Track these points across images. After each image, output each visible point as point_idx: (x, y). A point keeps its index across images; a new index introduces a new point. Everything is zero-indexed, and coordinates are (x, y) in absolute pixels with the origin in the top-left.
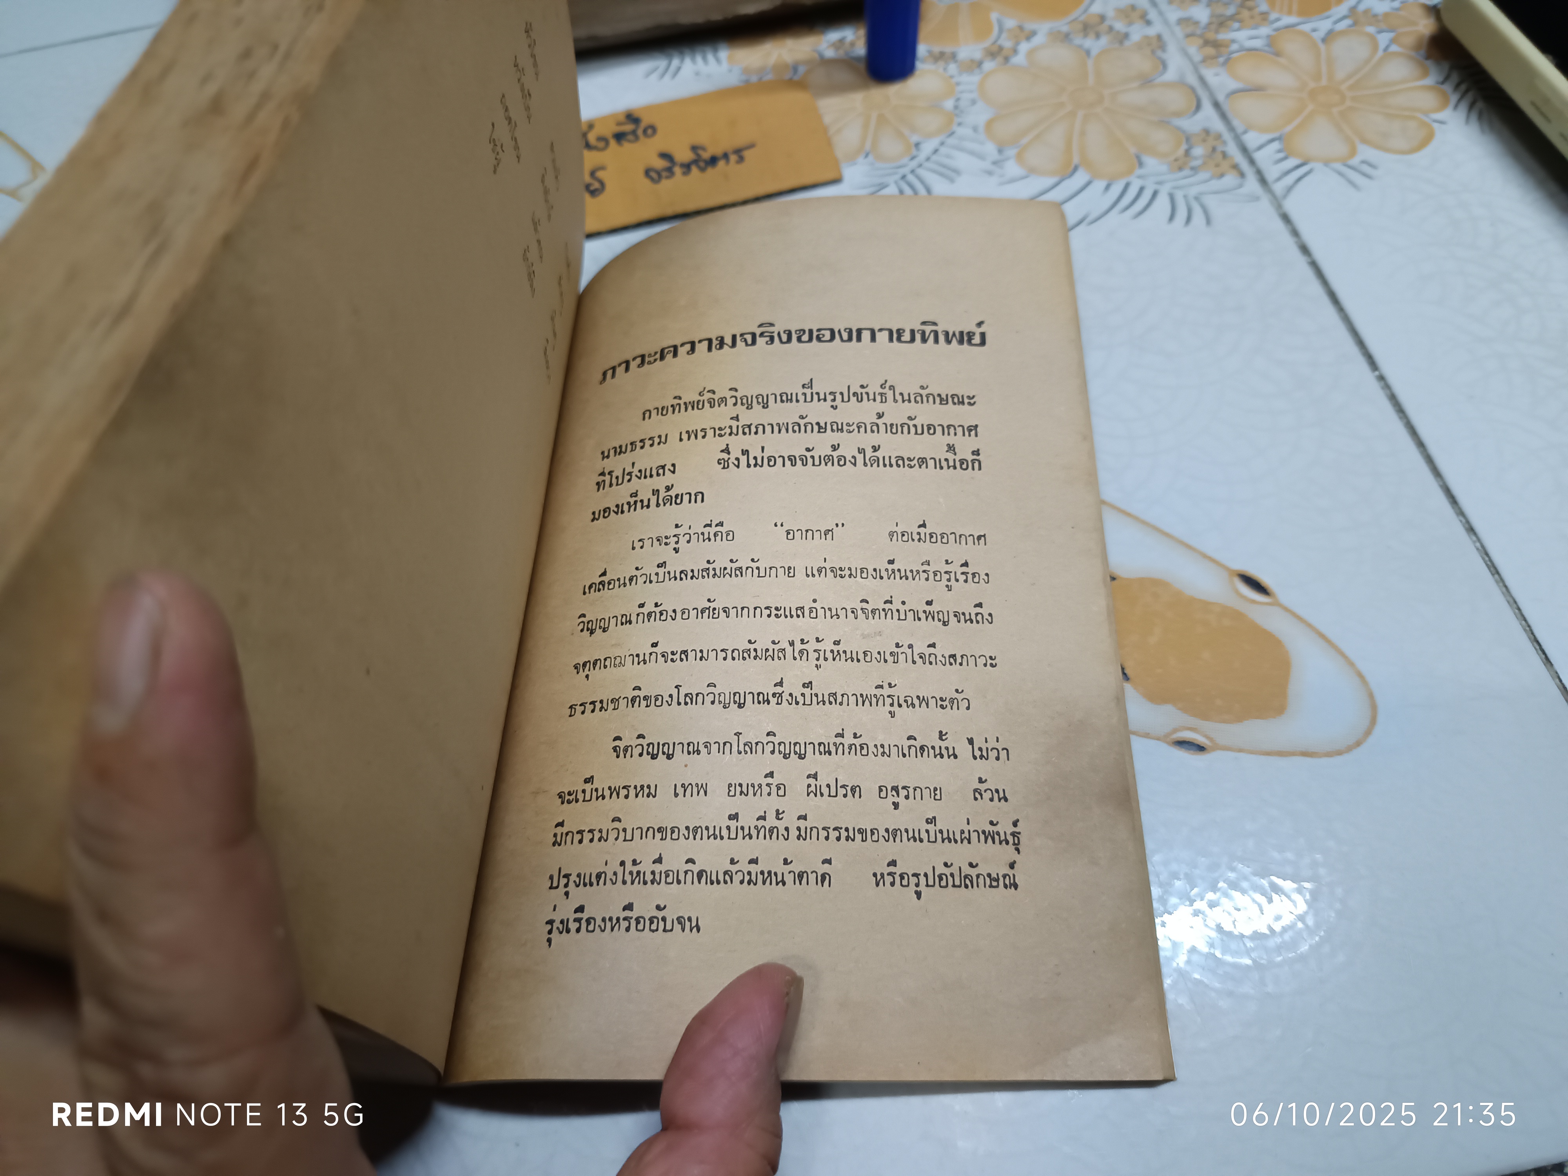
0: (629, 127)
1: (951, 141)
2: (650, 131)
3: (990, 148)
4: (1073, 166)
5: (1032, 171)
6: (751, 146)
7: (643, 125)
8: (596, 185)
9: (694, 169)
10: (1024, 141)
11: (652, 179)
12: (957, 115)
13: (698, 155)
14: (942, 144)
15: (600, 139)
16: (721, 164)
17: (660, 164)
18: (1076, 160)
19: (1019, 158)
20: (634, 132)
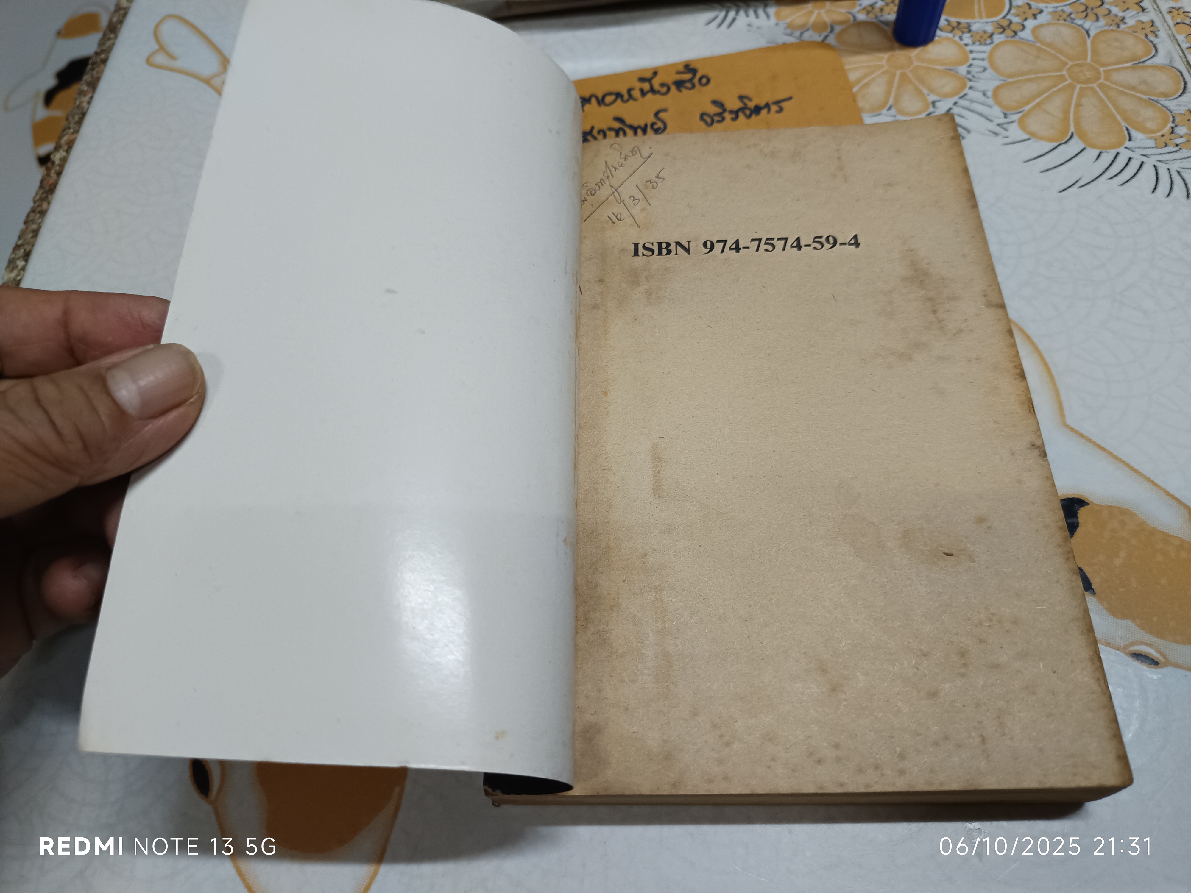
0: (688, 76)
1: (962, 102)
2: (705, 80)
3: (996, 112)
4: (1070, 134)
5: (1033, 135)
6: (790, 98)
7: (698, 75)
8: (660, 125)
9: (741, 116)
10: (1027, 108)
11: (706, 122)
12: (970, 80)
13: (745, 104)
14: (955, 104)
15: (662, 85)
16: (764, 112)
17: (713, 110)
18: (1072, 129)
19: (1022, 123)
20: (691, 80)
